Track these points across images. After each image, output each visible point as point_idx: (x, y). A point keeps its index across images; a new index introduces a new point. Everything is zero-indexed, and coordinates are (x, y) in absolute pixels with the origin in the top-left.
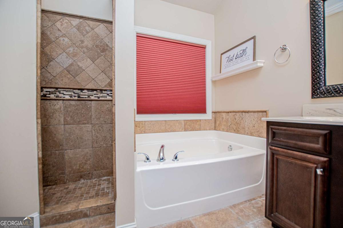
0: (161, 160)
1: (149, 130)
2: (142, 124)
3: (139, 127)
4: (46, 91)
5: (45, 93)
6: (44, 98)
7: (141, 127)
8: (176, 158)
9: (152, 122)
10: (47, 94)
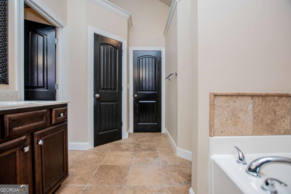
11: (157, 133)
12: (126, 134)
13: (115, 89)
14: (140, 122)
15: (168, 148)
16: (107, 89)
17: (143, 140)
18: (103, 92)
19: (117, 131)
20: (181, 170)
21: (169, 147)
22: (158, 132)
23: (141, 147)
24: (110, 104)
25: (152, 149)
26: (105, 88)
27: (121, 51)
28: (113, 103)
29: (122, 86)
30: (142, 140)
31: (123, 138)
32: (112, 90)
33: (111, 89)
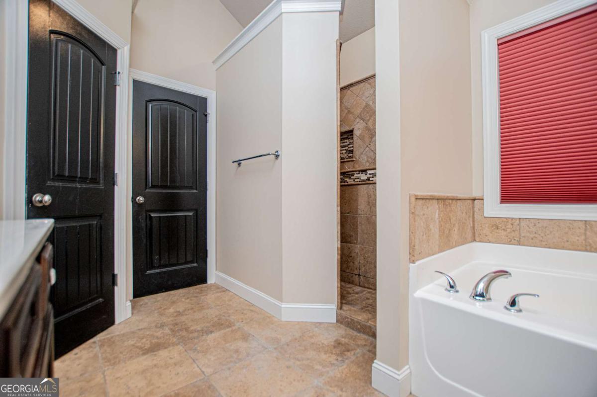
0: (478, 298)
1: (532, 239)
2: (512, 224)
3: (504, 229)
4: (370, 174)
5: (369, 176)
6: (369, 182)
7: (509, 230)
8: (513, 303)
9: (540, 221)
10: (370, 177)
11: (198, 286)
12: (127, 305)
13: (96, 179)
14: (152, 268)
15: (252, 311)
16: (72, 178)
17: (181, 310)
18: (59, 187)
19: (103, 302)
20: (313, 344)
21: (252, 308)
22: (199, 284)
23: (192, 328)
24: (80, 226)
25: (222, 324)
26: (67, 175)
27: (114, 72)
28: (91, 223)
29: (116, 172)
30: (179, 312)
31: (117, 321)
32: (88, 183)
33: (83, 179)
